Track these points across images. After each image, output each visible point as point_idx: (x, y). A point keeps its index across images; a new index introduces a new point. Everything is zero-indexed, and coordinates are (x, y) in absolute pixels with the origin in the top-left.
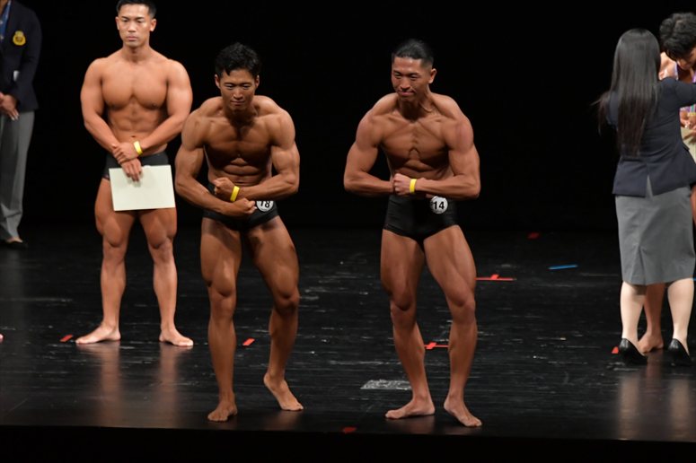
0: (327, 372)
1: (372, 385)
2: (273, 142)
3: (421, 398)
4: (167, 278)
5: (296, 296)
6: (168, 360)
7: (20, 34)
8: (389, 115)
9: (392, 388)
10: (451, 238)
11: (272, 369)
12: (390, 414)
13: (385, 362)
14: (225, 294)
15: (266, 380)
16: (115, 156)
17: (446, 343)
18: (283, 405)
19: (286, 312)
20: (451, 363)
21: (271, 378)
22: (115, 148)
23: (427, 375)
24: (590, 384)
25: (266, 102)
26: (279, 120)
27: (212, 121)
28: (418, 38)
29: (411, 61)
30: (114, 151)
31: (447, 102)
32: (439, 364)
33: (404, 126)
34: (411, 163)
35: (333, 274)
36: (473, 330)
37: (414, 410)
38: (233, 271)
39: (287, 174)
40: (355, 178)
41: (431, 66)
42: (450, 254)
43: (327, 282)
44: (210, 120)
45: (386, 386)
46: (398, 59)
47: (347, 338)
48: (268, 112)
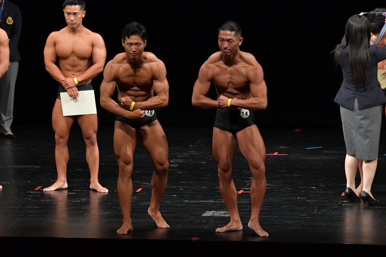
0: (183, 207)
1: (208, 214)
2: (154, 78)
3: (235, 221)
4: (94, 154)
5: (167, 165)
6: (95, 200)
7: (10, 18)
8: (217, 64)
9: (219, 215)
10: (252, 132)
11: (153, 205)
12: (218, 230)
13: (215, 201)
14: (127, 163)
15: (149, 211)
16: (63, 85)
17: (249, 190)
18: (159, 225)
19: (161, 173)
20: (252, 202)
21: (152, 210)
22: (63, 81)
23: (238, 208)
24: (329, 213)
25: (150, 55)
26: (158, 65)
27: (120, 66)
28: (233, 20)
29: (229, 32)
30: (63, 82)
31: (249, 56)
32: (245, 202)
33: (226, 69)
34: (229, 90)
35: (186, 152)
36: (264, 183)
37: (231, 228)
38: (131, 150)
39: (162, 95)
40: (198, 98)
41: (240, 36)
42: (252, 141)
43: (183, 156)
44: (119, 65)
45: (216, 214)
46: (222, 32)
47: (194, 187)
48: (151, 61)
